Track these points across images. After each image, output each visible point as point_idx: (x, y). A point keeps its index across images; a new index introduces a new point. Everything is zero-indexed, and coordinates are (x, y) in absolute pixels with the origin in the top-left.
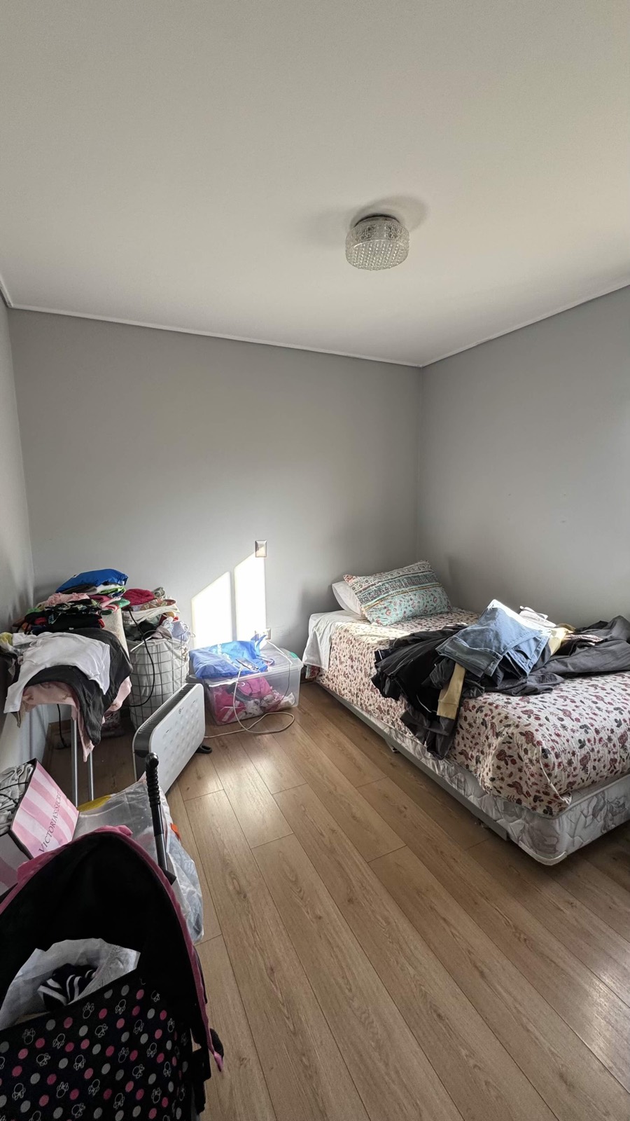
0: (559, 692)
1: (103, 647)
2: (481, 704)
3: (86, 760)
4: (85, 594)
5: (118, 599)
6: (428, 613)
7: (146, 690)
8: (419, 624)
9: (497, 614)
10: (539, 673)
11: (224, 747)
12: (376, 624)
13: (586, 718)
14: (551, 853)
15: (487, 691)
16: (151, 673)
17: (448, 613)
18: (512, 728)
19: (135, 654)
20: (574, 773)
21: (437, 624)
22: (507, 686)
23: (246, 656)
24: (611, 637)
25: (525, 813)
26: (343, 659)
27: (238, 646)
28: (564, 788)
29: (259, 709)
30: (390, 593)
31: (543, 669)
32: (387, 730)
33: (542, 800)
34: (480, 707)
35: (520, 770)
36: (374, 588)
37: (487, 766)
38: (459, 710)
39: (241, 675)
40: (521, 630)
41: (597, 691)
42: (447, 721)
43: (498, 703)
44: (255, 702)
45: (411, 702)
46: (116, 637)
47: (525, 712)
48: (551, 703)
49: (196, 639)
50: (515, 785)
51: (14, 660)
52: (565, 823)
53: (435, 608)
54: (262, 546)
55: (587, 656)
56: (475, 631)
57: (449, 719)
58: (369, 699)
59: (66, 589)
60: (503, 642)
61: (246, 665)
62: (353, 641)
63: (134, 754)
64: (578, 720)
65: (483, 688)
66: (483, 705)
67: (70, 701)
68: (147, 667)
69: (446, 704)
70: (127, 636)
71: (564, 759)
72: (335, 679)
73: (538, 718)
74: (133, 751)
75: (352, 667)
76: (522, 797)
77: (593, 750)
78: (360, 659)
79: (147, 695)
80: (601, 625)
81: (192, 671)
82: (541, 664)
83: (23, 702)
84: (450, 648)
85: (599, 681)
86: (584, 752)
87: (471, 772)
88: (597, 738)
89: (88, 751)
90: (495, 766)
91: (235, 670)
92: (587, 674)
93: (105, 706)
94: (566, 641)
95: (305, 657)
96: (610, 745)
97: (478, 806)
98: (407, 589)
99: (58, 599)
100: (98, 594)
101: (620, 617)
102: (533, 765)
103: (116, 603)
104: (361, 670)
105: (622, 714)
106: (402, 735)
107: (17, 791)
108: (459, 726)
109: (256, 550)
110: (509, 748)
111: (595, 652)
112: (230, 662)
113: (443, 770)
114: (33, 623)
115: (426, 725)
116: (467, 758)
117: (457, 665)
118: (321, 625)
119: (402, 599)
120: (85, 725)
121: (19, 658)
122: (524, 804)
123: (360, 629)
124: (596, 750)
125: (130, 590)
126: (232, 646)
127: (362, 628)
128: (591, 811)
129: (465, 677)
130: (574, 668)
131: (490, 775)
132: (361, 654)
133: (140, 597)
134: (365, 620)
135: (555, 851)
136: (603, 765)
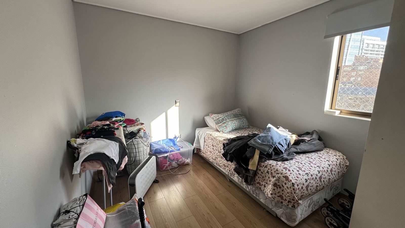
0: (296, 160)
1: (116, 144)
2: (266, 164)
3: (109, 192)
4: (108, 122)
5: (121, 123)
6: (241, 128)
7: (133, 159)
8: (238, 132)
9: (271, 129)
10: (287, 152)
11: (164, 180)
12: (222, 132)
13: (307, 170)
14: (293, 222)
15: (268, 160)
16: (135, 152)
17: (248, 128)
18: (280, 174)
19: (128, 145)
20: (304, 192)
21: (245, 132)
22: (276, 158)
23: (172, 144)
24: (313, 138)
25: (284, 207)
26: (209, 146)
27: (169, 140)
28: (300, 197)
29: (177, 165)
30: (227, 121)
31: (289, 151)
32: (227, 173)
33: (291, 202)
34: (266, 166)
35: (283, 191)
36: (221, 119)
37: (269, 189)
38: (257, 167)
39: (170, 152)
40: (280, 136)
41: (309, 159)
42: (252, 171)
43: (273, 164)
44: (175, 162)
45: (238, 163)
46: (121, 139)
47: (284, 168)
48: (293, 164)
49: (152, 138)
50: (281, 196)
51: (77, 150)
52: (299, 211)
53: (243, 126)
54: (178, 102)
55: (304, 145)
56: (263, 136)
57: (254, 170)
58: (220, 161)
59: (100, 119)
60: (274, 141)
61: (171, 148)
62: (213, 139)
63: (129, 185)
64: (304, 171)
65: (267, 158)
66: (267, 165)
67: (102, 168)
68: (133, 150)
69: (252, 164)
70: (125, 137)
71: (300, 187)
72: (206, 153)
73: (289, 171)
74: (128, 184)
75: (213, 149)
76: (283, 201)
77: (310, 182)
78: (217, 146)
79: (133, 160)
80: (308, 133)
81: (151, 150)
82: (288, 149)
83: (81, 169)
84: (253, 143)
85: (309, 155)
86: (307, 183)
87: (262, 190)
88: (312, 178)
89: (110, 189)
90: (273, 189)
91: (168, 150)
92: (304, 152)
93: (117, 168)
94: (297, 140)
95: (194, 145)
96: (316, 180)
97: (264, 203)
98: (233, 119)
99: (96, 123)
100: (113, 121)
101: (315, 131)
102: (288, 189)
103: (121, 125)
104: (217, 150)
105: (320, 168)
106: (233, 175)
107: (79, 209)
108: (257, 173)
109: (176, 104)
110: (278, 182)
111: (307, 144)
112: (165, 147)
113: (250, 189)
114: (85, 134)
115: (244, 172)
116: (260, 185)
117: (256, 150)
118: (201, 133)
119: (232, 123)
120: (109, 177)
121: (79, 150)
122: (284, 203)
123: (216, 134)
124: (311, 183)
125: (126, 119)
126: (166, 141)
127: (217, 134)
128: (308, 206)
129: (260, 154)
130: (300, 150)
131: (271, 192)
132: (217, 144)
133: (130, 122)
134: (218, 131)
135: (295, 221)
136: (313, 188)
